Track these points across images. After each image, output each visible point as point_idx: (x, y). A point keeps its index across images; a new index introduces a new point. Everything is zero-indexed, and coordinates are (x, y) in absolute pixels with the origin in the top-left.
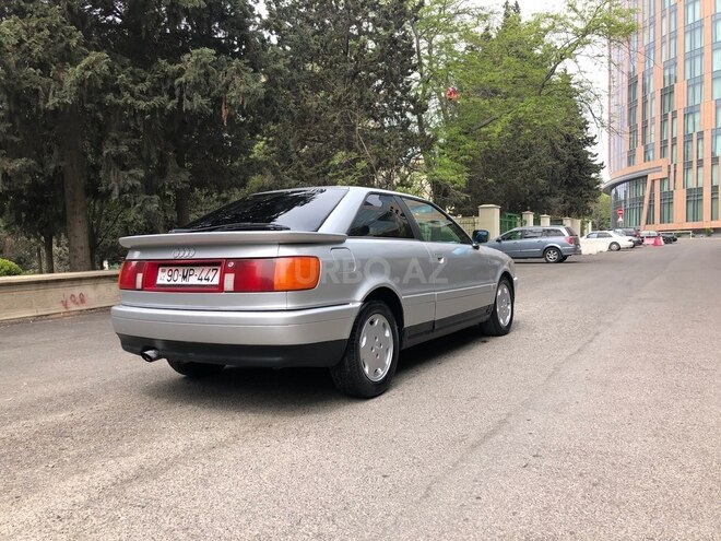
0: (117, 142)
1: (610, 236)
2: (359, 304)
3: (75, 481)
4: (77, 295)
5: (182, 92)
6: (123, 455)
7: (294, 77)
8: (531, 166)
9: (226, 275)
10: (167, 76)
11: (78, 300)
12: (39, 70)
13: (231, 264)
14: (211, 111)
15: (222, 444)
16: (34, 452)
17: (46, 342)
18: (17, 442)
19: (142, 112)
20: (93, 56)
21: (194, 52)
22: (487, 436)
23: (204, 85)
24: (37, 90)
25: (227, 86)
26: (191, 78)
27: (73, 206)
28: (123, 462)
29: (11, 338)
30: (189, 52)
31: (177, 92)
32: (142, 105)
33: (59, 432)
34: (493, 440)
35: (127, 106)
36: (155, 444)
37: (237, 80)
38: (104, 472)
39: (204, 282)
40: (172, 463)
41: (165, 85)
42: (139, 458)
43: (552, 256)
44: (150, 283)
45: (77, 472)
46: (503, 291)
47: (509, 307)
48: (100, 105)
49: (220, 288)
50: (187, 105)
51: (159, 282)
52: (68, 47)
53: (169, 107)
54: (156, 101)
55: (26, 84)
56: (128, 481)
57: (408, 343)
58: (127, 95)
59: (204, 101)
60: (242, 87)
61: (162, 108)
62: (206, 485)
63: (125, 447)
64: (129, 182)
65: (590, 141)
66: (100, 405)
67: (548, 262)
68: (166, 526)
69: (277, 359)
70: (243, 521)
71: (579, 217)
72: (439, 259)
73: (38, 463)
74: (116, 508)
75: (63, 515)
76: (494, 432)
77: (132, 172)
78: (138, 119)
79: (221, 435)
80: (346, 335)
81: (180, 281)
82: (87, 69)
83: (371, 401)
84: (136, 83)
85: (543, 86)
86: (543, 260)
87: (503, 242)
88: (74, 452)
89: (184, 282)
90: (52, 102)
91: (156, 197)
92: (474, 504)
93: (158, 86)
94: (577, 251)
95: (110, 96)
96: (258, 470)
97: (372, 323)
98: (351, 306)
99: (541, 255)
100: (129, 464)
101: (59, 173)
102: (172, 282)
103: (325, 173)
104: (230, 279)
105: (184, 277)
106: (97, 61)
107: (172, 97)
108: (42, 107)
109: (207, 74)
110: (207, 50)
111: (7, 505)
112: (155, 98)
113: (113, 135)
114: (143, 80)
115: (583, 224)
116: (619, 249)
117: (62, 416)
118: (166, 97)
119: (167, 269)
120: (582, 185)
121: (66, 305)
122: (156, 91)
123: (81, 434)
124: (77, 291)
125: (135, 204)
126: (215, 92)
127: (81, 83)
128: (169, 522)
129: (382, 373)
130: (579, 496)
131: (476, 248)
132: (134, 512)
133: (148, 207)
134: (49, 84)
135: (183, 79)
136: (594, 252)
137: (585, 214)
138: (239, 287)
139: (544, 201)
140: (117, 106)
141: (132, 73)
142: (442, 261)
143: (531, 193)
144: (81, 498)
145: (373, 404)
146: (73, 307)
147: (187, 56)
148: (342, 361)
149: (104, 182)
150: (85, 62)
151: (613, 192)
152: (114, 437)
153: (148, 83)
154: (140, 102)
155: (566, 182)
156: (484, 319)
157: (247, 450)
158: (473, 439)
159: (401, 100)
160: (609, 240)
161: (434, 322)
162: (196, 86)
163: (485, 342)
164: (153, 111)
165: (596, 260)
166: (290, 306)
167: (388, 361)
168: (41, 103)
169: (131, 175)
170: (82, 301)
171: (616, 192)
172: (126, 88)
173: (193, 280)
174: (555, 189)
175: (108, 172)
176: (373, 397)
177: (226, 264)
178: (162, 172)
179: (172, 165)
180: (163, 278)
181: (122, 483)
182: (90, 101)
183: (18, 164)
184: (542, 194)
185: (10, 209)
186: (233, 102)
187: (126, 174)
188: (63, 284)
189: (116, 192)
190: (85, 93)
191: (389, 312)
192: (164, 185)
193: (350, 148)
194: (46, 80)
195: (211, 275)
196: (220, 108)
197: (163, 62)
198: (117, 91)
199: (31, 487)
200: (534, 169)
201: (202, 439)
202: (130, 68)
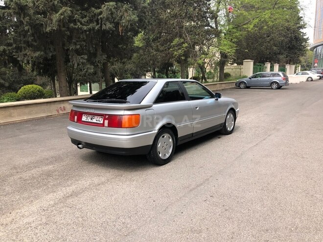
0: (75, 44)
1: (308, 74)
2: (156, 131)
3: (51, 196)
4: (62, 107)
5: (102, 22)
6: (68, 186)
7: (154, 8)
8: (270, 40)
9: (105, 121)
10: (95, 14)
11: (63, 109)
12: (42, 15)
13: (107, 117)
14: (114, 29)
15: (103, 183)
16: (39, 183)
17: (49, 130)
18: (34, 178)
19: (86, 31)
20: (64, 9)
21: (106, 4)
22: (198, 186)
23: (111, 18)
24: (42, 24)
25: (121, 17)
26: (105, 16)
27: (60, 69)
28: (68, 188)
29: (37, 127)
30: (104, 4)
31: (100, 21)
32: (85, 28)
33: (49, 174)
34: (199, 188)
35: (78, 29)
36: (80, 182)
37: (126, 14)
38: (61, 193)
39: (98, 122)
40: (84, 190)
41: (95, 19)
42: (73, 188)
43: (275, 86)
44: (79, 120)
45: (52, 192)
46: (230, 116)
47: (233, 122)
48: (68, 28)
49: (103, 125)
50: (104, 27)
51: (83, 120)
52: (53, 5)
53: (96, 28)
54: (91, 26)
55: (38, 22)
56: (68, 197)
57: (179, 143)
58: (79, 24)
59: (111, 26)
60: (128, 18)
61: (94, 29)
62: (93, 201)
63: (69, 182)
64: (81, 61)
65: (303, 27)
66: (64, 163)
67: (272, 89)
68: (76, 216)
69: (124, 152)
70: (101, 216)
71: (294, 64)
72: (197, 108)
73: (40, 187)
74: (63, 207)
75: (45, 209)
76: (201, 184)
77: (82, 56)
78: (84, 34)
79: (103, 179)
80: (151, 143)
81: (90, 120)
82: (62, 15)
83: (162, 166)
84: (82, 18)
85: (276, 4)
86: (270, 87)
87: (252, 79)
88: (52, 184)
89: (91, 121)
90: (48, 29)
91: (93, 67)
92: (179, 215)
93: (92, 18)
94: (286, 83)
95: (72, 25)
96: (112, 195)
97: (163, 137)
98: (153, 132)
99: (269, 85)
100: (69, 190)
101: (54, 57)
102: (87, 121)
103: (169, 49)
104: (106, 122)
105: (91, 119)
106: (65, 11)
107: (98, 24)
108: (44, 31)
109: (112, 14)
110: (111, 3)
111: (28, 204)
112: (91, 25)
113: (74, 41)
114: (86, 16)
115: (296, 68)
116: (312, 80)
117: (50, 167)
118: (95, 23)
119: (86, 115)
120: (296, 48)
121: (58, 111)
122: (91, 21)
123: (56, 175)
124: (62, 105)
125: (84, 70)
126: (116, 20)
127: (60, 21)
128: (78, 214)
129: (168, 156)
130: (218, 214)
131: (217, 100)
132: (68, 209)
133: (89, 71)
134: (47, 21)
135: (101, 16)
136: (298, 82)
137: (297, 63)
138: (110, 125)
139: (276, 57)
140: (75, 28)
141: (81, 13)
142: (198, 109)
143: (270, 53)
144: (52, 202)
145: (162, 168)
146: (61, 112)
147: (103, 6)
148: (150, 153)
149: (71, 61)
150: (61, 11)
151: (315, 50)
152: (66, 178)
153: (87, 18)
154: (84, 27)
155: (289, 47)
156: (219, 129)
157: (110, 187)
158: (193, 187)
159: (206, 13)
160: (308, 76)
161: (193, 133)
162: (107, 19)
163: (219, 138)
164: (90, 30)
165: (297, 87)
166: (128, 134)
167: (170, 151)
168: (44, 29)
169: (81, 58)
170: (65, 109)
171: (316, 50)
172: (79, 21)
173: (94, 121)
174: (282, 51)
175: (72, 56)
176: (163, 165)
177: (106, 116)
178: (95, 55)
179: (100, 52)
180: (84, 118)
181: (66, 197)
182: (64, 27)
183: (37, 54)
184: (275, 54)
185: (36, 68)
186: (123, 25)
187: (80, 57)
188: (57, 103)
189: (76, 65)
190: (62, 25)
191: (171, 132)
192: (96, 61)
193: (181, 36)
194: (46, 19)
195: (100, 119)
196: (118, 27)
197: (93, 9)
198: (75, 22)
199: (37, 197)
200: (272, 42)
201: (96, 180)
202: (80, 11)
